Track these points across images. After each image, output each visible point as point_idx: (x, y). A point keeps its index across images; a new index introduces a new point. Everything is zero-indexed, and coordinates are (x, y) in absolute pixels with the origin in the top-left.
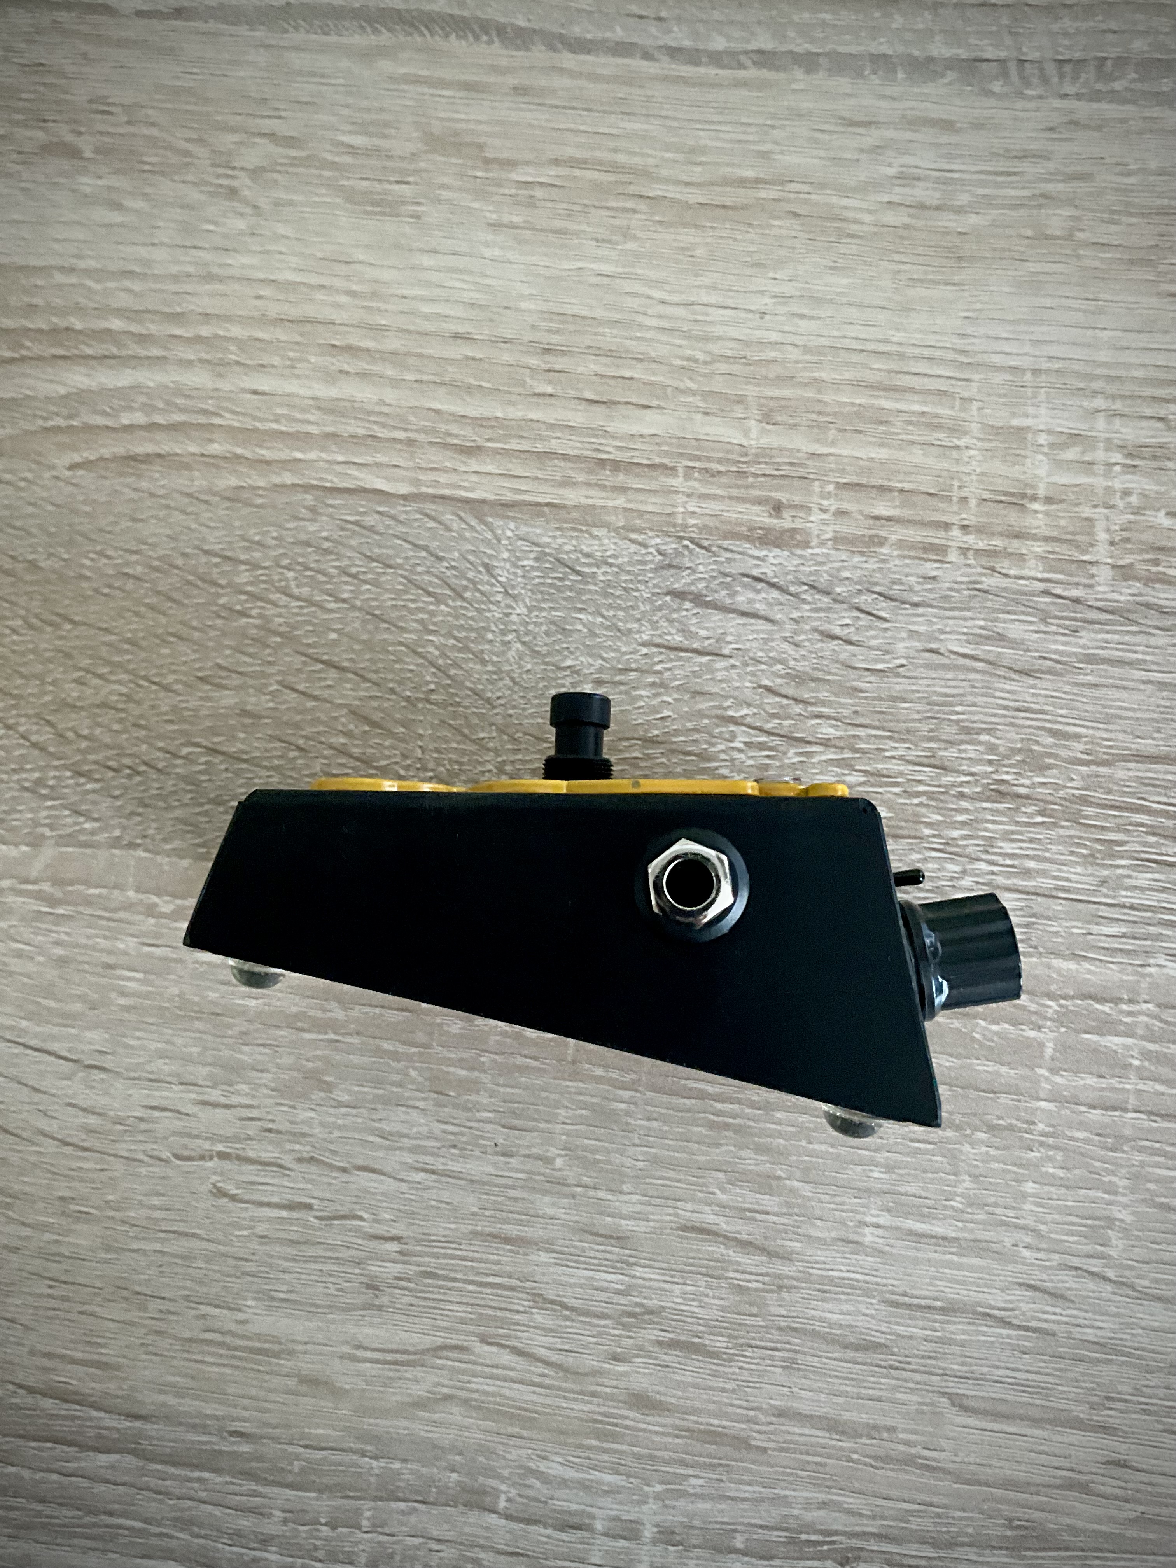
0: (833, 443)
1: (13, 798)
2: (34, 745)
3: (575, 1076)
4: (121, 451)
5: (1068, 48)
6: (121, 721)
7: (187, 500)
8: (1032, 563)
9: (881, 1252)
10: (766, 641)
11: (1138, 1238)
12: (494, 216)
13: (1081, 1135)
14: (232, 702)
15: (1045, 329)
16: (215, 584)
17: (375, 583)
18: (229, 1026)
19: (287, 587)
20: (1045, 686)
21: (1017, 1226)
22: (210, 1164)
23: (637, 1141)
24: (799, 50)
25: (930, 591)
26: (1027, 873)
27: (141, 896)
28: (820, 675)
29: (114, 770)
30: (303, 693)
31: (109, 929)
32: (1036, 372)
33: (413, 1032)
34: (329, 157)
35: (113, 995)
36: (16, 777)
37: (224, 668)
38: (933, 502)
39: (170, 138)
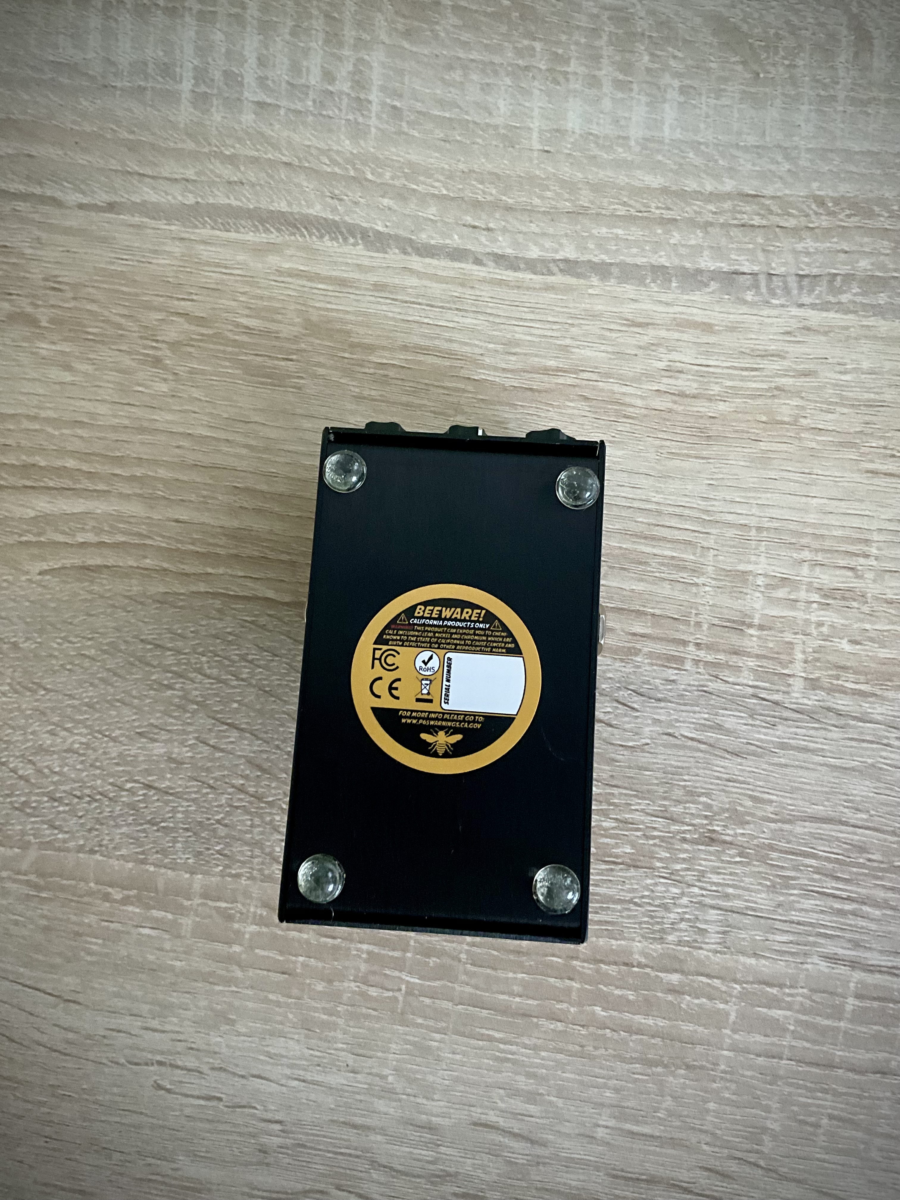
1: (7, 814)
2: (21, 777)
3: (404, 1023)
4: (77, 562)
5: (808, 264)
6: (82, 762)
7: (127, 601)
8: (746, 673)
9: (608, 1143)
11: (783, 1142)
12: (357, 390)
13: (749, 1073)
14: (162, 751)
15: (769, 495)
16: (148, 664)
17: (266, 668)
18: (164, 978)
19: (201, 668)
20: (749, 764)
21: (701, 1131)
22: (152, 1068)
23: (445, 1067)
24: (595, 260)
25: (670, 690)
26: (727, 896)
27: (100, 887)
29: (78, 797)
30: (213, 747)
31: (78, 909)
32: (759, 529)
34: (230, 335)
35: (82, 954)
36: (8, 800)
37: (156, 727)
38: (676, 624)
39: (106, 313)
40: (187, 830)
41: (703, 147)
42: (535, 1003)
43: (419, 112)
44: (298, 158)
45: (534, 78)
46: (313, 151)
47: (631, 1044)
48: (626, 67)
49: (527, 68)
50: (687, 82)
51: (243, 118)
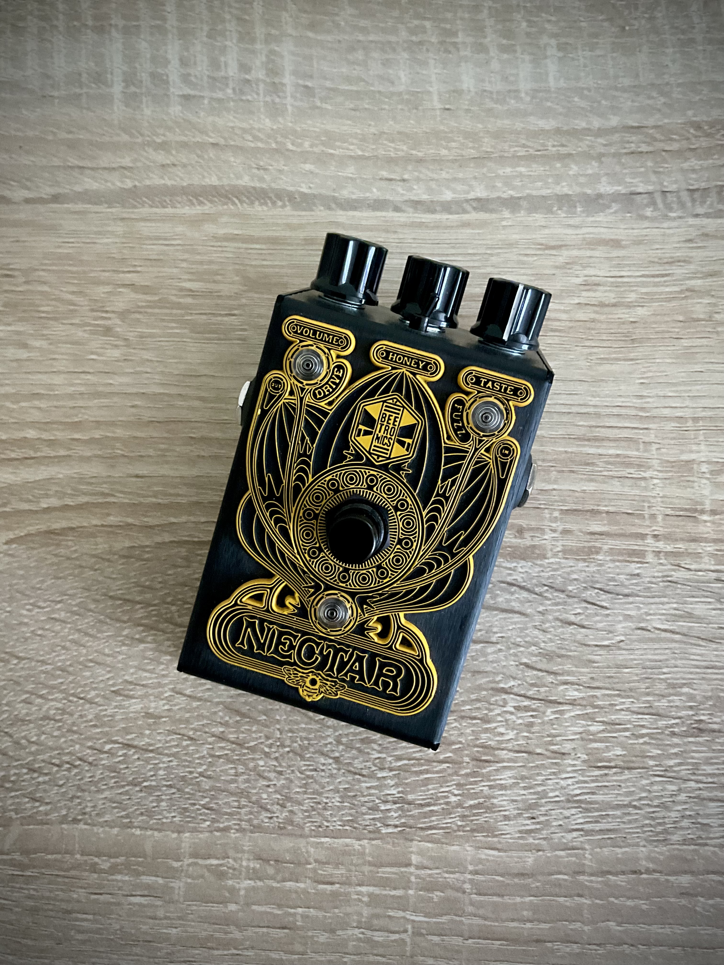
0: (556, 482)
4: (43, 527)
5: (696, 180)
6: (59, 728)
7: (93, 560)
8: (706, 559)
10: (522, 630)
14: (138, 707)
15: (698, 387)
16: (118, 620)
18: (160, 949)
19: (171, 618)
24: (505, 196)
25: (636, 584)
27: (86, 858)
28: (563, 652)
29: (57, 766)
30: (189, 696)
32: (695, 419)
33: (292, 944)
34: (174, 299)
35: (73, 933)
37: (131, 683)
38: (630, 519)
39: (57, 292)
40: (170, 786)
41: (586, 92)
43: (329, 89)
44: (225, 138)
45: (428, 50)
46: (237, 131)
47: (651, 958)
48: (508, 34)
49: (421, 43)
50: (563, 40)
51: (171, 110)
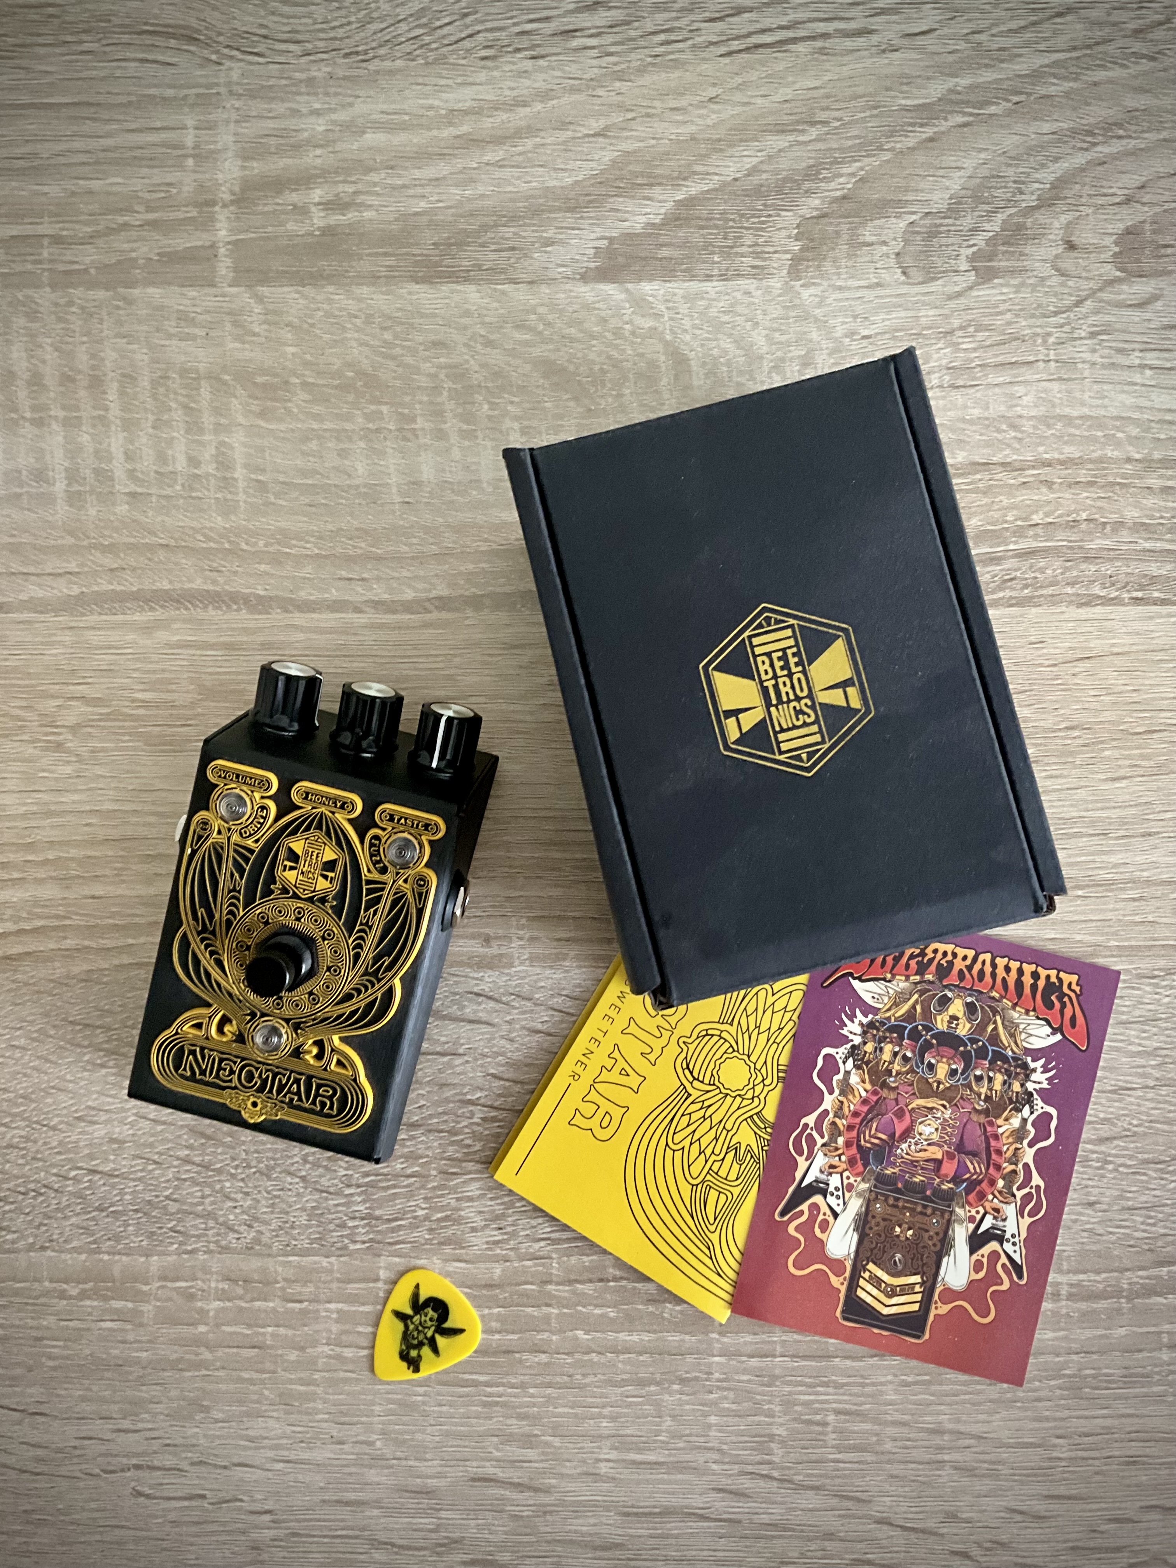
6: (23, 1157)
7: (51, 985)
9: (614, 1479)
10: (489, 1040)
11: (792, 1447)
13: (745, 1378)
14: (103, 1132)
16: (79, 1046)
18: (131, 1373)
21: (706, 1448)
22: (128, 1474)
23: (432, 1422)
24: (467, 594)
27: (54, 1285)
29: (23, 1194)
30: (152, 1121)
31: (34, 1311)
33: (263, 1363)
34: (127, 710)
35: (44, 1360)
37: (94, 1108)
40: (136, 1211)
42: (515, 1337)
43: (283, 483)
44: (174, 539)
45: (385, 438)
46: (187, 531)
47: (620, 1365)
48: (469, 418)
49: (378, 431)
50: (526, 423)
51: (118, 509)
